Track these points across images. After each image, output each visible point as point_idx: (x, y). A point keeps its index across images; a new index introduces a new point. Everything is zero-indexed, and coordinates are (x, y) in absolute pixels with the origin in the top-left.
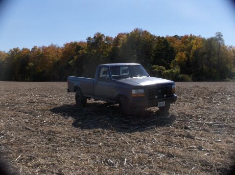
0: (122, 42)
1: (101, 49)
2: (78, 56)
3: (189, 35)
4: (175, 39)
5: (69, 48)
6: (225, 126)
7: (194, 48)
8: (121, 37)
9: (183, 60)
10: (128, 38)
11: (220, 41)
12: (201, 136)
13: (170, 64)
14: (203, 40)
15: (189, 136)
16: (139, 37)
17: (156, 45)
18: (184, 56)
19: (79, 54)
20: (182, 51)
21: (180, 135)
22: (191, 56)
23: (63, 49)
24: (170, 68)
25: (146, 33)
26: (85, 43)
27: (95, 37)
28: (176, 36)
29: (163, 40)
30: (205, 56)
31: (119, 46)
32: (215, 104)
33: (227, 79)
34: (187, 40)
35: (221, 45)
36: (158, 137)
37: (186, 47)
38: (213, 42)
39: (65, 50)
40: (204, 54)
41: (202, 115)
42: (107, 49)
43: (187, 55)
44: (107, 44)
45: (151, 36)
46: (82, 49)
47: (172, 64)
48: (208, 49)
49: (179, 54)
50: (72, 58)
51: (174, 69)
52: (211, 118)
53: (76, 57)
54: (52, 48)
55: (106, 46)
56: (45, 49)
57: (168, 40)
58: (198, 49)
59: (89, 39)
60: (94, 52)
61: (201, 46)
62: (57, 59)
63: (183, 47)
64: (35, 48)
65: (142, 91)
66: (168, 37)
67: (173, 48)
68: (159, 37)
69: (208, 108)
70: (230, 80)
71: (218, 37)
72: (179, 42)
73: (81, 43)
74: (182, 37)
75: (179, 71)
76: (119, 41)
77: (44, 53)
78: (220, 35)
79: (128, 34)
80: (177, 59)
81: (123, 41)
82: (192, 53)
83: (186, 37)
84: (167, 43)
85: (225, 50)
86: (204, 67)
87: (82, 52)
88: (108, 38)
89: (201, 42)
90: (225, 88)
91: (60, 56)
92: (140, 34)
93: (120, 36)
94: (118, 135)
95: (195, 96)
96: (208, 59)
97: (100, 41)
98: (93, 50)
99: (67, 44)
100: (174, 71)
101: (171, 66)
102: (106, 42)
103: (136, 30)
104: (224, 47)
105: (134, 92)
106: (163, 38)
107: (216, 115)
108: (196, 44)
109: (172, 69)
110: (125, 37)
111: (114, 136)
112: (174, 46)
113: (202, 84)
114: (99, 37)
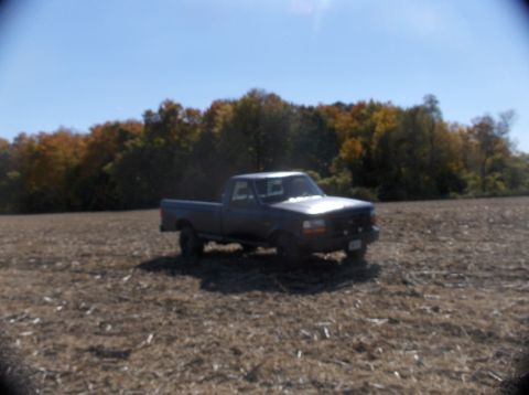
0: (221, 120)
1: (176, 137)
2: (124, 152)
3: (368, 102)
4: (336, 109)
5: (102, 137)
6: (469, 276)
7: (380, 129)
8: (218, 108)
9: (357, 156)
10: (235, 110)
11: (434, 114)
12: (434, 292)
13: (330, 165)
14: (398, 111)
15: (414, 294)
16: (260, 107)
17: (297, 125)
18: (359, 147)
19: (125, 148)
20: (354, 135)
21: (399, 293)
22: (374, 147)
23: (86, 139)
24: (329, 175)
25: (273, 98)
26: (139, 124)
27: (161, 110)
28: (339, 105)
29: (311, 114)
30: (404, 146)
31: (216, 130)
32: (444, 241)
33: (452, 194)
34: (364, 111)
35: (437, 121)
36: (363, 299)
37: (362, 128)
38: (419, 117)
39: (92, 139)
40: (401, 141)
41: (425, 261)
42: (188, 137)
43: (366, 146)
44: (187, 125)
45: (286, 105)
46: (133, 137)
47: (334, 164)
48: (410, 130)
49: (348, 142)
50: (111, 159)
51: (338, 176)
52: (443, 265)
53: (119, 156)
54: (63, 137)
55: (186, 130)
56: (45, 140)
57: (323, 114)
58: (388, 132)
59: (148, 114)
60: (159, 143)
61: (394, 125)
62: (75, 161)
63: (356, 128)
64: (21, 138)
65: (320, 223)
66: (321, 107)
67: (333, 130)
68: (303, 108)
69: (433, 251)
70: (459, 196)
71: (428, 106)
72: (345, 118)
73: (131, 124)
74: (351, 106)
75: (350, 179)
76: (216, 118)
77: (44, 148)
78: (432, 102)
79: (234, 103)
80: (343, 155)
81: (225, 117)
82: (375, 141)
83: (361, 105)
84: (321, 120)
85: (445, 132)
86: (403, 170)
87: (133, 145)
88: (190, 113)
89: (394, 116)
90: (455, 213)
91: (82, 154)
92: (260, 100)
93: (216, 106)
94: (294, 298)
95: (402, 229)
96: (410, 152)
97: (172, 118)
98: (156, 140)
99: (98, 127)
100: (338, 180)
101: (332, 169)
102: (186, 120)
103: (253, 94)
104: (442, 126)
105: (307, 225)
106: (311, 109)
107: (450, 261)
108: (384, 121)
109: (334, 177)
110: (230, 108)
111: (287, 300)
112: (337, 126)
113: (409, 207)
114: (170, 111)
